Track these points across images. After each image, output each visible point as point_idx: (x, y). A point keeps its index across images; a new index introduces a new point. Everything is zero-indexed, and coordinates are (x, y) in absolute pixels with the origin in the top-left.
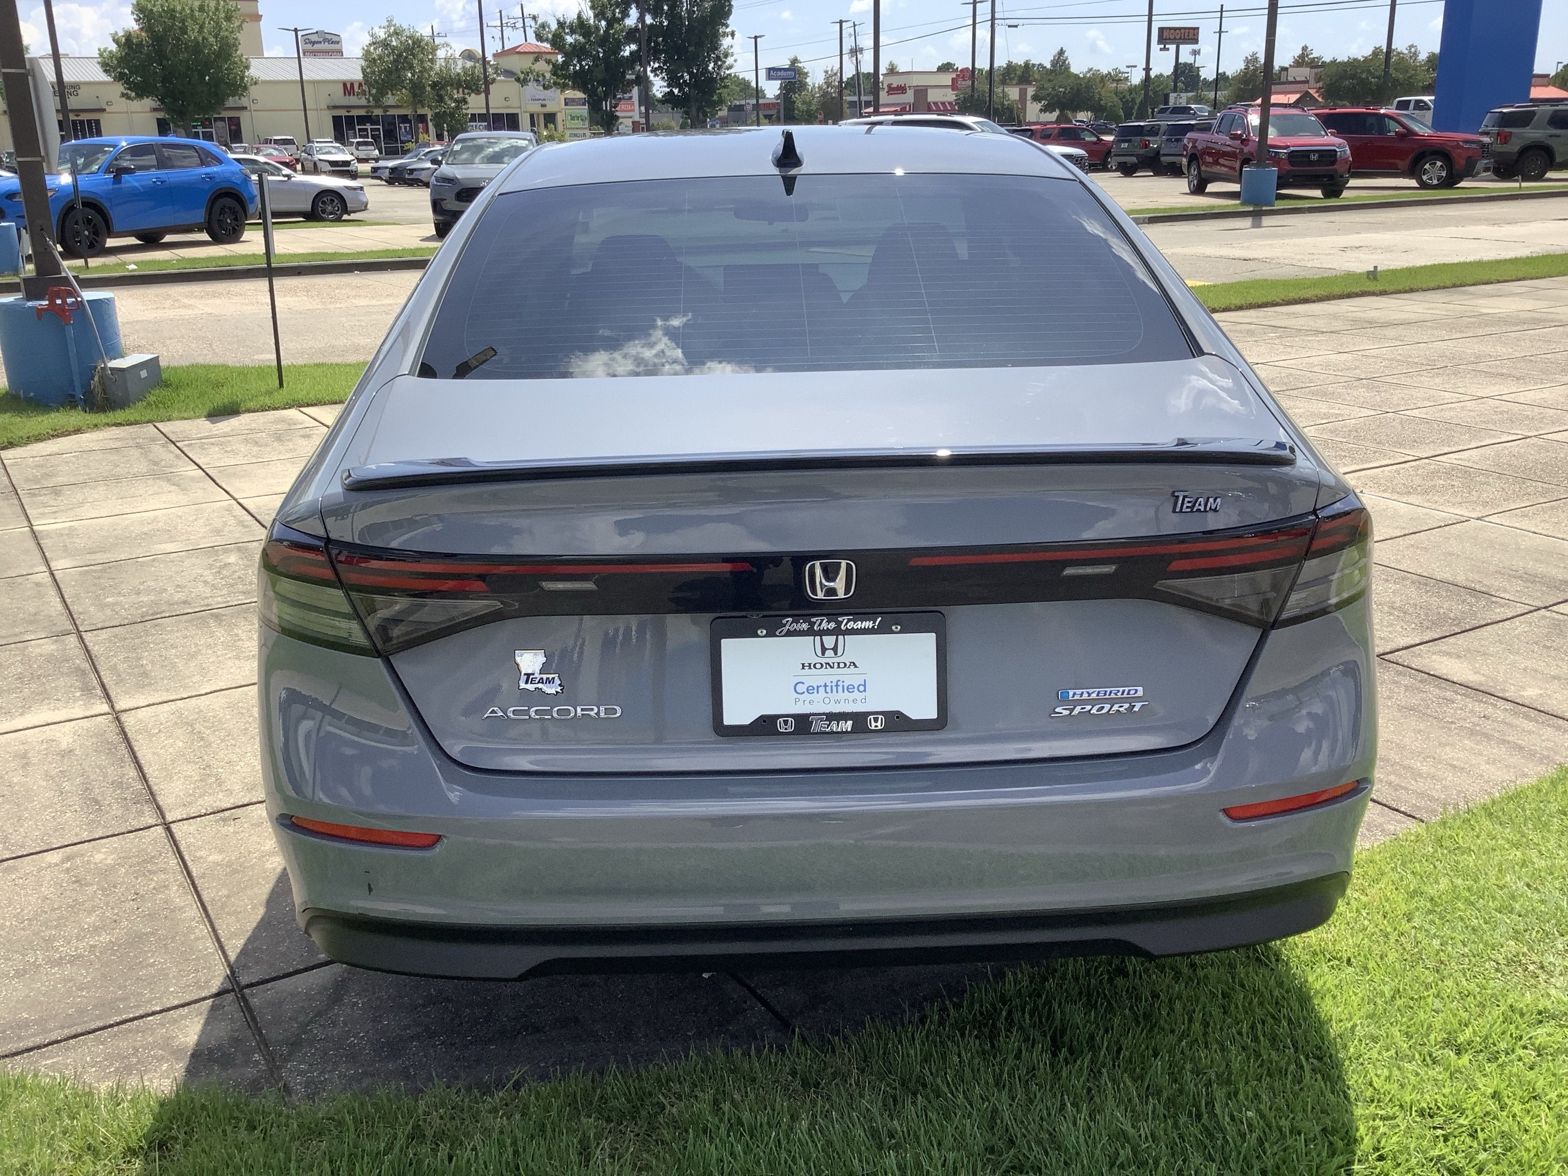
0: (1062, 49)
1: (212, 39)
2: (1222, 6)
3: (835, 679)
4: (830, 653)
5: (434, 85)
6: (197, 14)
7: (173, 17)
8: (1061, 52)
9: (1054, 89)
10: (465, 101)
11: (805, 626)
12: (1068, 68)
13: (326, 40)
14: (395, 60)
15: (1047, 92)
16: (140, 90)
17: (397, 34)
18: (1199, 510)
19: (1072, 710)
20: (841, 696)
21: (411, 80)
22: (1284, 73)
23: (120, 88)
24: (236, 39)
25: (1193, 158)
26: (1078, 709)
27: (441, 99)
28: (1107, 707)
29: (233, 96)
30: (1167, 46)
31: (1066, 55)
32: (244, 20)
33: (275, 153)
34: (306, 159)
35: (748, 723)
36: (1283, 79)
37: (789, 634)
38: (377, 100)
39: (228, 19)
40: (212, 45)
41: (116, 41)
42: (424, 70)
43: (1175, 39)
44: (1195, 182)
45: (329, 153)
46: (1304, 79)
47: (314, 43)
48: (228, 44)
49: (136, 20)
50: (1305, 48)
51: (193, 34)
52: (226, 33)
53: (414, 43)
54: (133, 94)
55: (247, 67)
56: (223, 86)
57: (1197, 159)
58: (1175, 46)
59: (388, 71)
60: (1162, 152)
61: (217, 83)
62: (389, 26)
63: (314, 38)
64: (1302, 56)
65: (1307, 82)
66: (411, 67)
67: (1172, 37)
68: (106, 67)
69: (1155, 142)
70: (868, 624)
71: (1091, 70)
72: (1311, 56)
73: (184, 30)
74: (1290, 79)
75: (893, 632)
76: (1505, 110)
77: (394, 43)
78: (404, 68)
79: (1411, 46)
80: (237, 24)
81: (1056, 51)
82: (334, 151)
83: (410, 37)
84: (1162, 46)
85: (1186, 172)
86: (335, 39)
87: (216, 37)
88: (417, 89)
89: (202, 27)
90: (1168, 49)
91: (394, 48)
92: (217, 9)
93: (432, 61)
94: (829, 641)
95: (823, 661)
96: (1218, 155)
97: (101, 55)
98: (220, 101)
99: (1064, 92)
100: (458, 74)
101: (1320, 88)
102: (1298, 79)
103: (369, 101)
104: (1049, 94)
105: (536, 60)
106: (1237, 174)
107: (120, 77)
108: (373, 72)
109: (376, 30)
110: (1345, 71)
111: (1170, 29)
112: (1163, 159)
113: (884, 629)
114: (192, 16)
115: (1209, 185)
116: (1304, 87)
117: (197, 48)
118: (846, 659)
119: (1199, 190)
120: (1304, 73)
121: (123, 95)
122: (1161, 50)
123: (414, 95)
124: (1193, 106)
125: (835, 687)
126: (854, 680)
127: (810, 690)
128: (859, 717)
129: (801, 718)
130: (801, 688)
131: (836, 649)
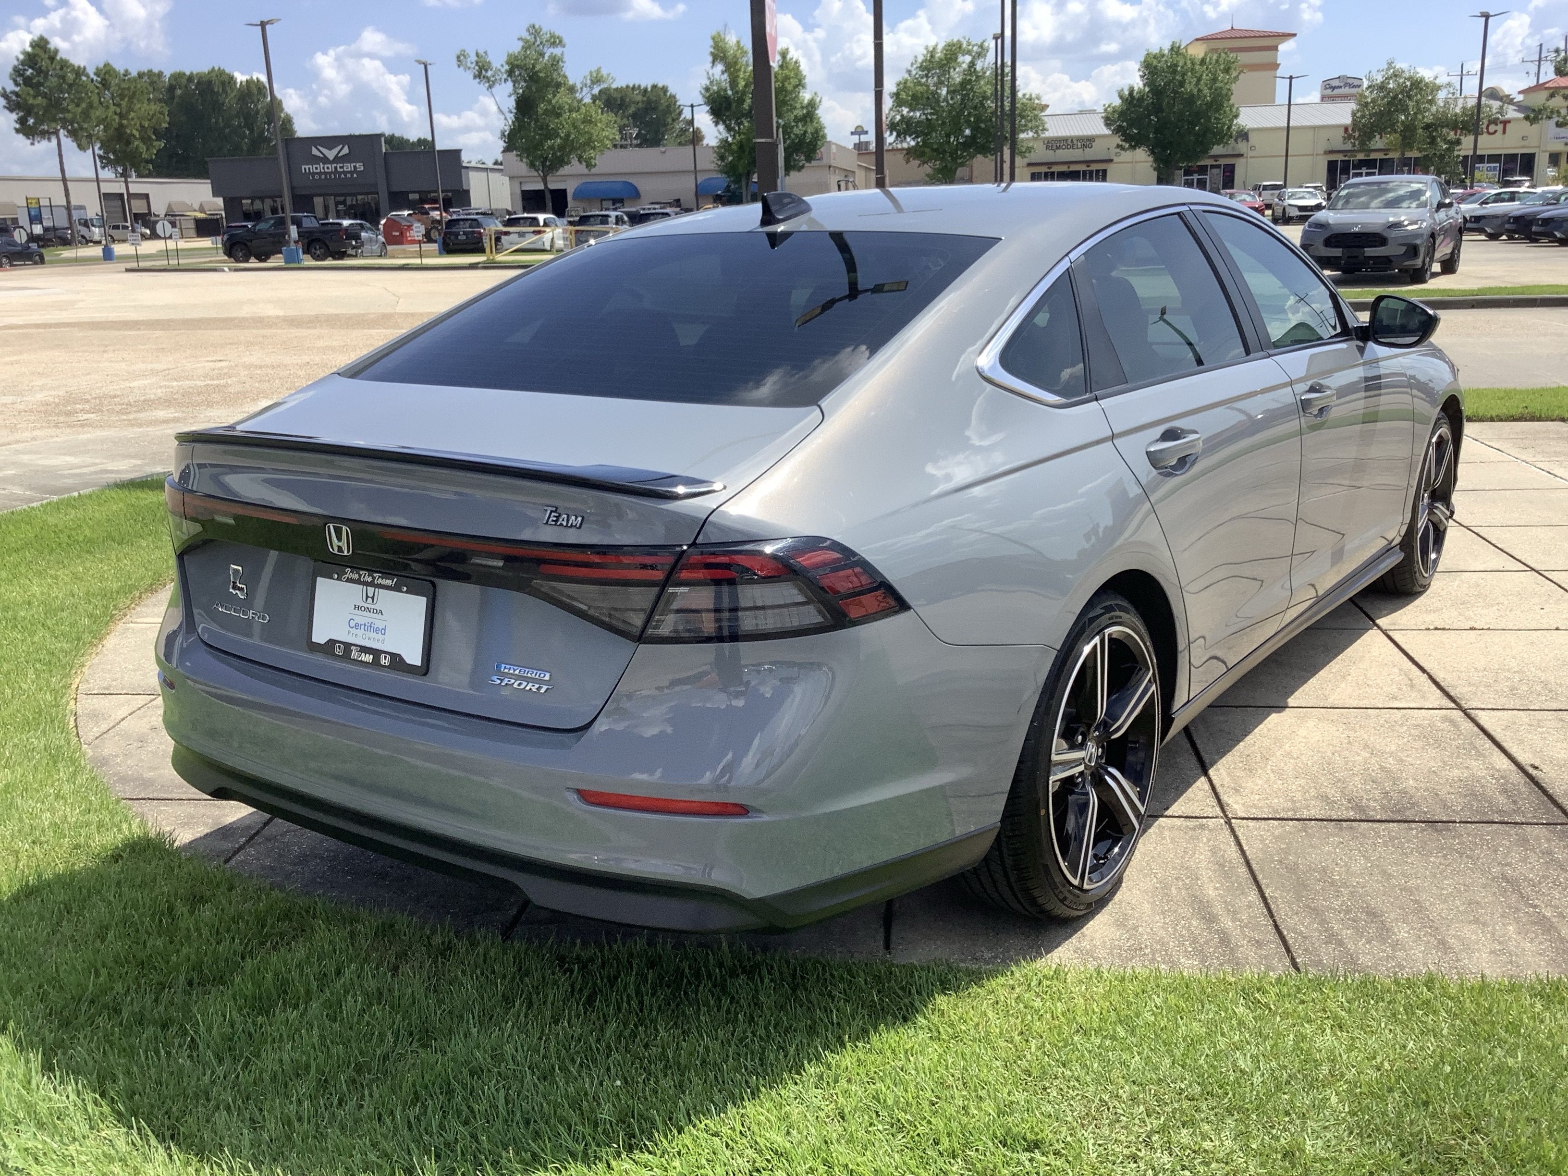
1: (1206, 91)
3: (370, 620)
4: (370, 600)
5: (1427, 127)
6: (1197, 67)
7: (1175, 72)
10: (1458, 142)
11: (356, 576)
13: (1347, 85)
14: (1389, 103)
16: (1133, 141)
17: (1396, 76)
18: (561, 525)
19: (502, 680)
20: (373, 635)
21: (1403, 122)
23: (1117, 140)
24: (1229, 90)
26: (506, 681)
27: (1433, 141)
28: (525, 684)
29: (1218, 144)
32: (1242, 71)
33: (1248, 199)
34: (1277, 204)
35: (322, 642)
37: (349, 580)
38: (1362, 143)
39: (1227, 70)
40: (1205, 97)
41: (1121, 97)
42: (1419, 111)
45: (1303, 198)
47: (1334, 88)
48: (1220, 95)
49: (1142, 77)
51: (1190, 87)
52: (1221, 85)
53: (1412, 85)
54: (1127, 145)
55: (1236, 116)
56: (1209, 135)
59: (1381, 114)
61: (1207, 130)
62: (1388, 69)
63: (1335, 83)
66: (1405, 110)
68: (1108, 121)
70: (389, 582)
73: (1182, 84)
75: (401, 592)
77: (1391, 86)
78: (1397, 111)
80: (1234, 74)
82: (1307, 196)
83: (1408, 79)
86: (1356, 82)
87: (1210, 89)
88: (1408, 132)
89: (1199, 80)
91: (1390, 90)
92: (1217, 61)
93: (1431, 102)
94: (371, 590)
95: (366, 605)
97: (1106, 110)
98: (1204, 148)
100: (1456, 115)
103: (1354, 145)
105: (1552, 96)
107: (1119, 130)
108: (1363, 117)
109: (1374, 73)
113: (397, 588)
114: (1192, 70)
117: (1191, 100)
118: (377, 607)
121: (1118, 146)
123: (1404, 138)
125: (370, 627)
126: (380, 624)
127: (357, 626)
128: (376, 653)
129: (348, 646)
130: (352, 624)
131: (373, 598)
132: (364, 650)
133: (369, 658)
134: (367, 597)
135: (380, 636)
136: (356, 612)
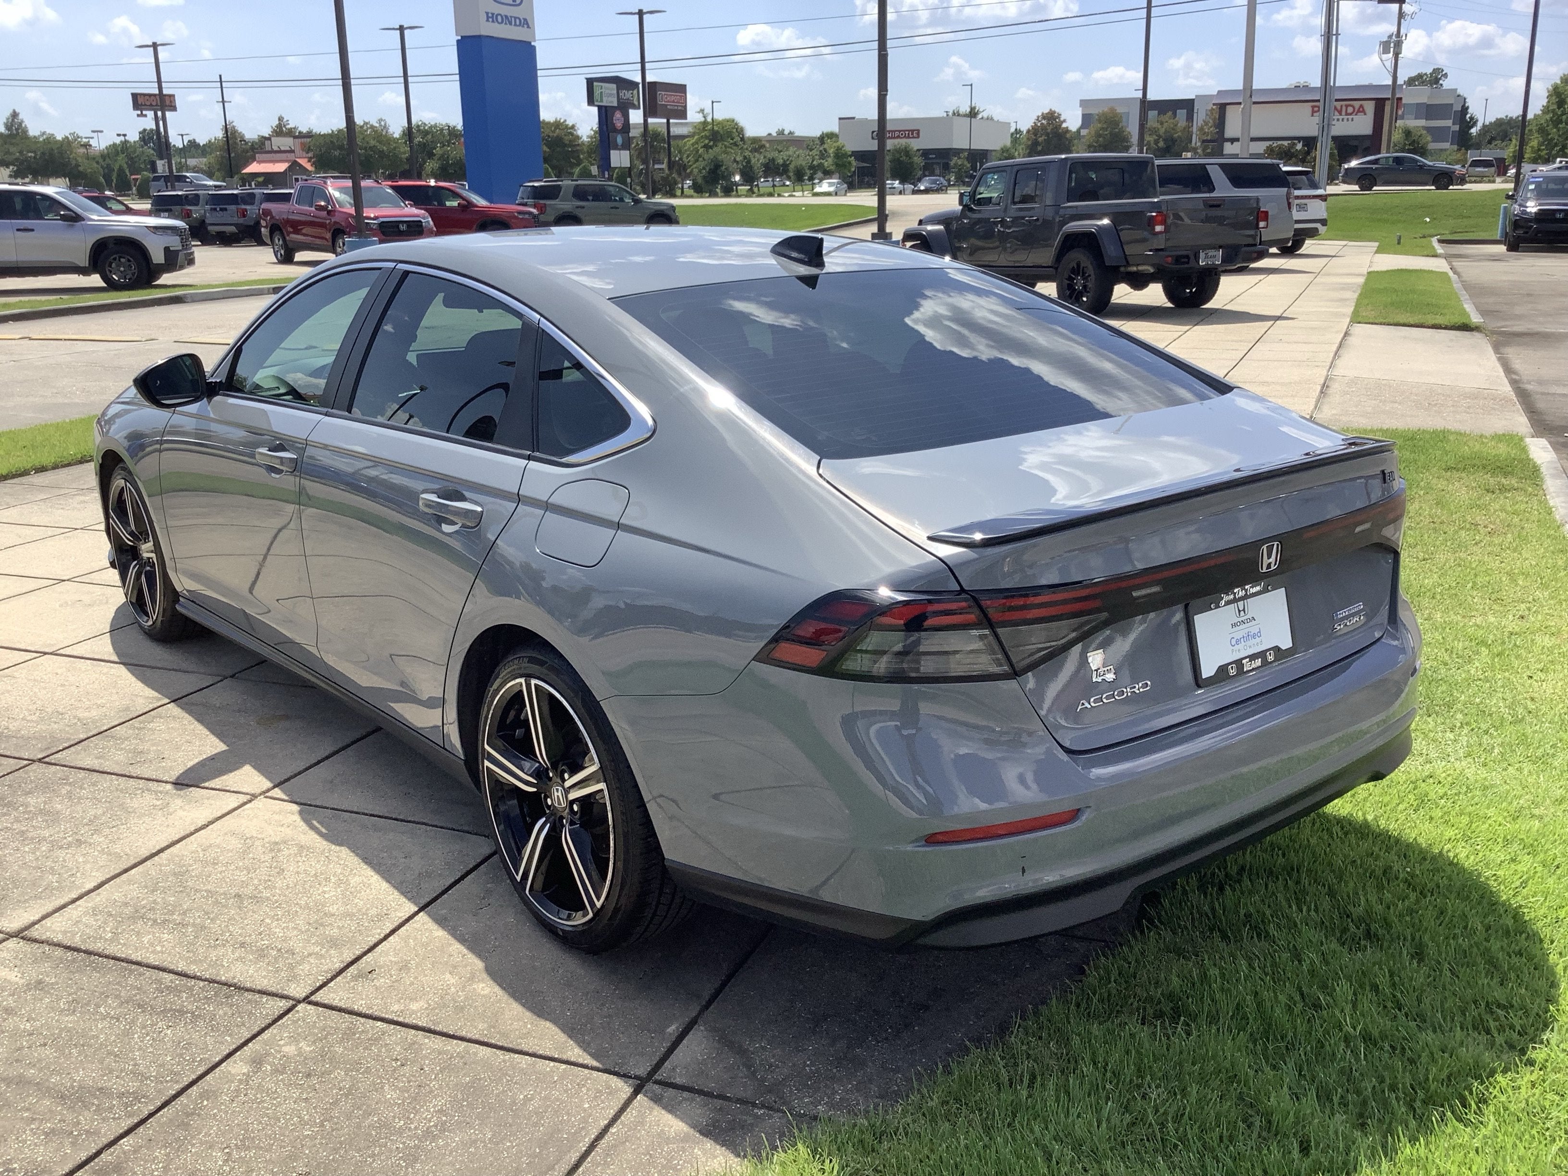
0: (14, 111)
2: (220, 76)
3: (1246, 631)
4: (1242, 613)
8: (15, 115)
9: (21, 152)
11: (1232, 597)
12: (25, 131)
15: (14, 157)
20: (1253, 641)
22: (267, 143)
25: (275, 228)
26: (1342, 624)
28: (1352, 619)
30: (144, 112)
31: (20, 117)
35: (1212, 674)
36: (268, 148)
43: (151, 105)
44: (282, 252)
46: (288, 149)
50: (280, 119)
57: (280, 230)
58: (152, 112)
60: (207, 221)
64: (280, 126)
65: (292, 151)
67: (148, 103)
69: (196, 211)
70: (1258, 588)
71: (44, 133)
72: (288, 127)
74: (275, 148)
75: (1270, 592)
76: (536, 184)
79: (380, 120)
81: (8, 113)
84: (139, 112)
85: (269, 242)
90: (146, 116)
94: (1241, 604)
95: (1240, 619)
96: (296, 226)
99: (35, 158)
101: (311, 158)
102: (283, 148)
104: (17, 159)
106: (330, 243)
110: (332, 142)
111: (144, 95)
112: (210, 228)
113: (1265, 591)
115: (297, 255)
116: (291, 157)
118: (1249, 616)
119: (287, 259)
120: (285, 143)
122: (138, 115)
124: (188, 175)
125: (1248, 637)
126: (1254, 630)
127: (1238, 642)
128: (1262, 654)
129: (1239, 663)
130: (1234, 642)
131: (1244, 610)
132: (1252, 657)
133: (1258, 662)
134: (1239, 611)
135: (1258, 640)
136: (1235, 629)
